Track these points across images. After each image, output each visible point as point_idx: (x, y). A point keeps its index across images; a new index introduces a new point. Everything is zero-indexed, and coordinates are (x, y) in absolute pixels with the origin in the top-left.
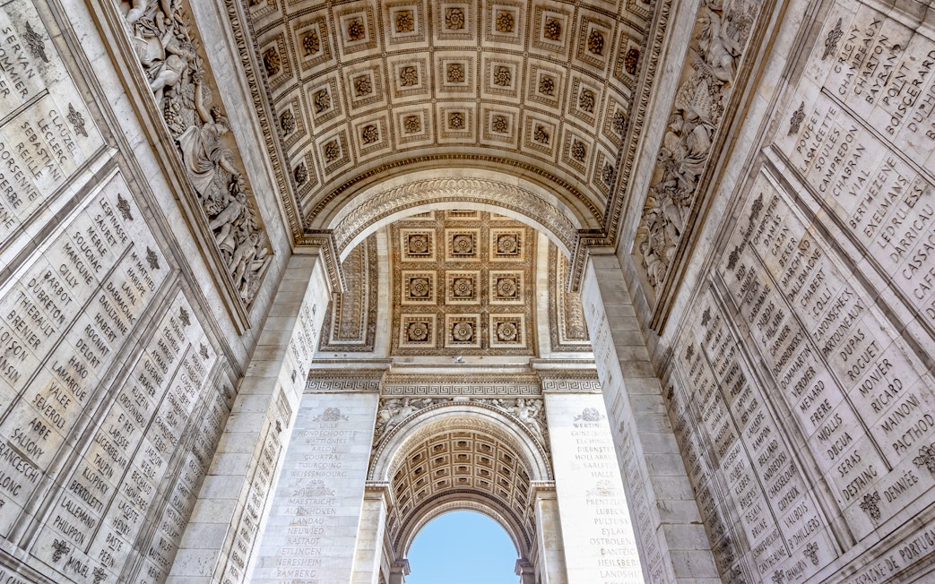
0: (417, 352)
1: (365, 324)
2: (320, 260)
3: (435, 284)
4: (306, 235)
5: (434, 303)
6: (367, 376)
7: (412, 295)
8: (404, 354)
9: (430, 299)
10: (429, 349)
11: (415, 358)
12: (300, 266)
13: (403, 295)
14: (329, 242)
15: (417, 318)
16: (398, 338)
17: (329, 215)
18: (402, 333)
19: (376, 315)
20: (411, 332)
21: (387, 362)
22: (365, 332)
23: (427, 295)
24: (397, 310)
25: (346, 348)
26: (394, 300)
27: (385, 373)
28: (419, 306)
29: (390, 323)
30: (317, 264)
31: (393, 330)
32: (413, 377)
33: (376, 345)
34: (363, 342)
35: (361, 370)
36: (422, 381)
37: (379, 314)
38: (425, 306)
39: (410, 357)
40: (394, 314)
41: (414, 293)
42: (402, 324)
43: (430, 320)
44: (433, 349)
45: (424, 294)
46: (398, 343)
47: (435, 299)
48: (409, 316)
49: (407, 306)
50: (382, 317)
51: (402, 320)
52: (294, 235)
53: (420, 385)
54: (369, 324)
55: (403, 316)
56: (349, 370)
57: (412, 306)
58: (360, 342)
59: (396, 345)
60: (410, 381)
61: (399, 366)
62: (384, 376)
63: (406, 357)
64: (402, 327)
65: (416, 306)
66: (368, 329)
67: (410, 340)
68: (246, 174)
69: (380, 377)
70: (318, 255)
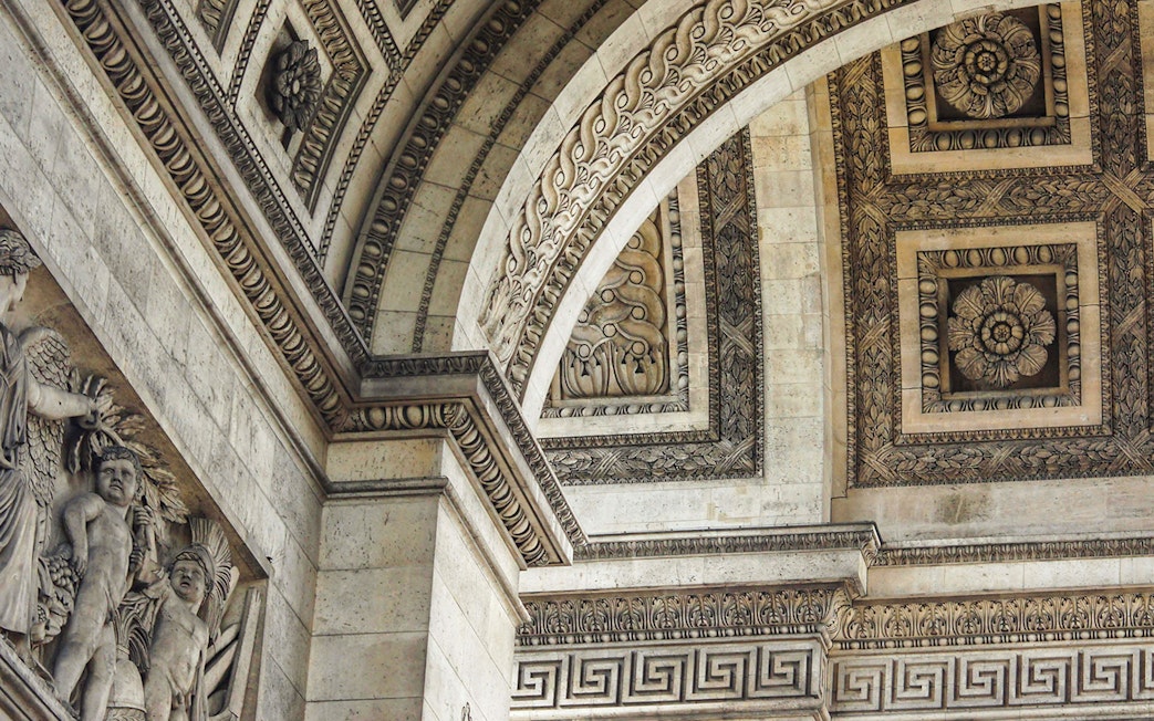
0: (1001, 454)
1: (697, 309)
2: (456, 506)
3: (1075, 43)
4: (368, 387)
5: (1078, 153)
6: (745, 624)
7: (947, 113)
8: (933, 475)
9: (1056, 132)
10: (1071, 434)
11: (998, 491)
12: (374, 555)
13: (895, 117)
14: (479, 410)
15: (986, 253)
16: (893, 375)
17: (449, 225)
18: (909, 352)
19: (752, 252)
20: (959, 334)
21: (839, 543)
22: (700, 360)
23: (1035, 108)
24: (873, 213)
25: (608, 457)
26: (848, 151)
27: (838, 599)
28: (995, 177)
29: (834, 289)
30: (448, 531)
31: (855, 330)
32: (987, 610)
33: (772, 433)
34: (698, 419)
35: (709, 590)
36: (1042, 630)
37: (767, 244)
38: (1026, 177)
39: (969, 490)
40: (851, 230)
41: (957, 96)
42: (907, 288)
43: (1066, 256)
44: (1086, 433)
45: (1016, 102)
46: (895, 410)
47: (1081, 131)
48: (940, 240)
49: (926, 182)
50: (784, 261)
51: (905, 268)
52: (318, 402)
53: (1032, 651)
54: (715, 307)
55: (909, 244)
56: (643, 595)
57: (955, 180)
58: (680, 422)
59: (884, 426)
60: (974, 632)
61: (910, 557)
62: (836, 617)
63: (944, 491)
64: (908, 312)
65: (976, 178)
66: (716, 338)
67: (960, 382)
68: (115, 368)
69: (814, 627)
70: (439, 488)
